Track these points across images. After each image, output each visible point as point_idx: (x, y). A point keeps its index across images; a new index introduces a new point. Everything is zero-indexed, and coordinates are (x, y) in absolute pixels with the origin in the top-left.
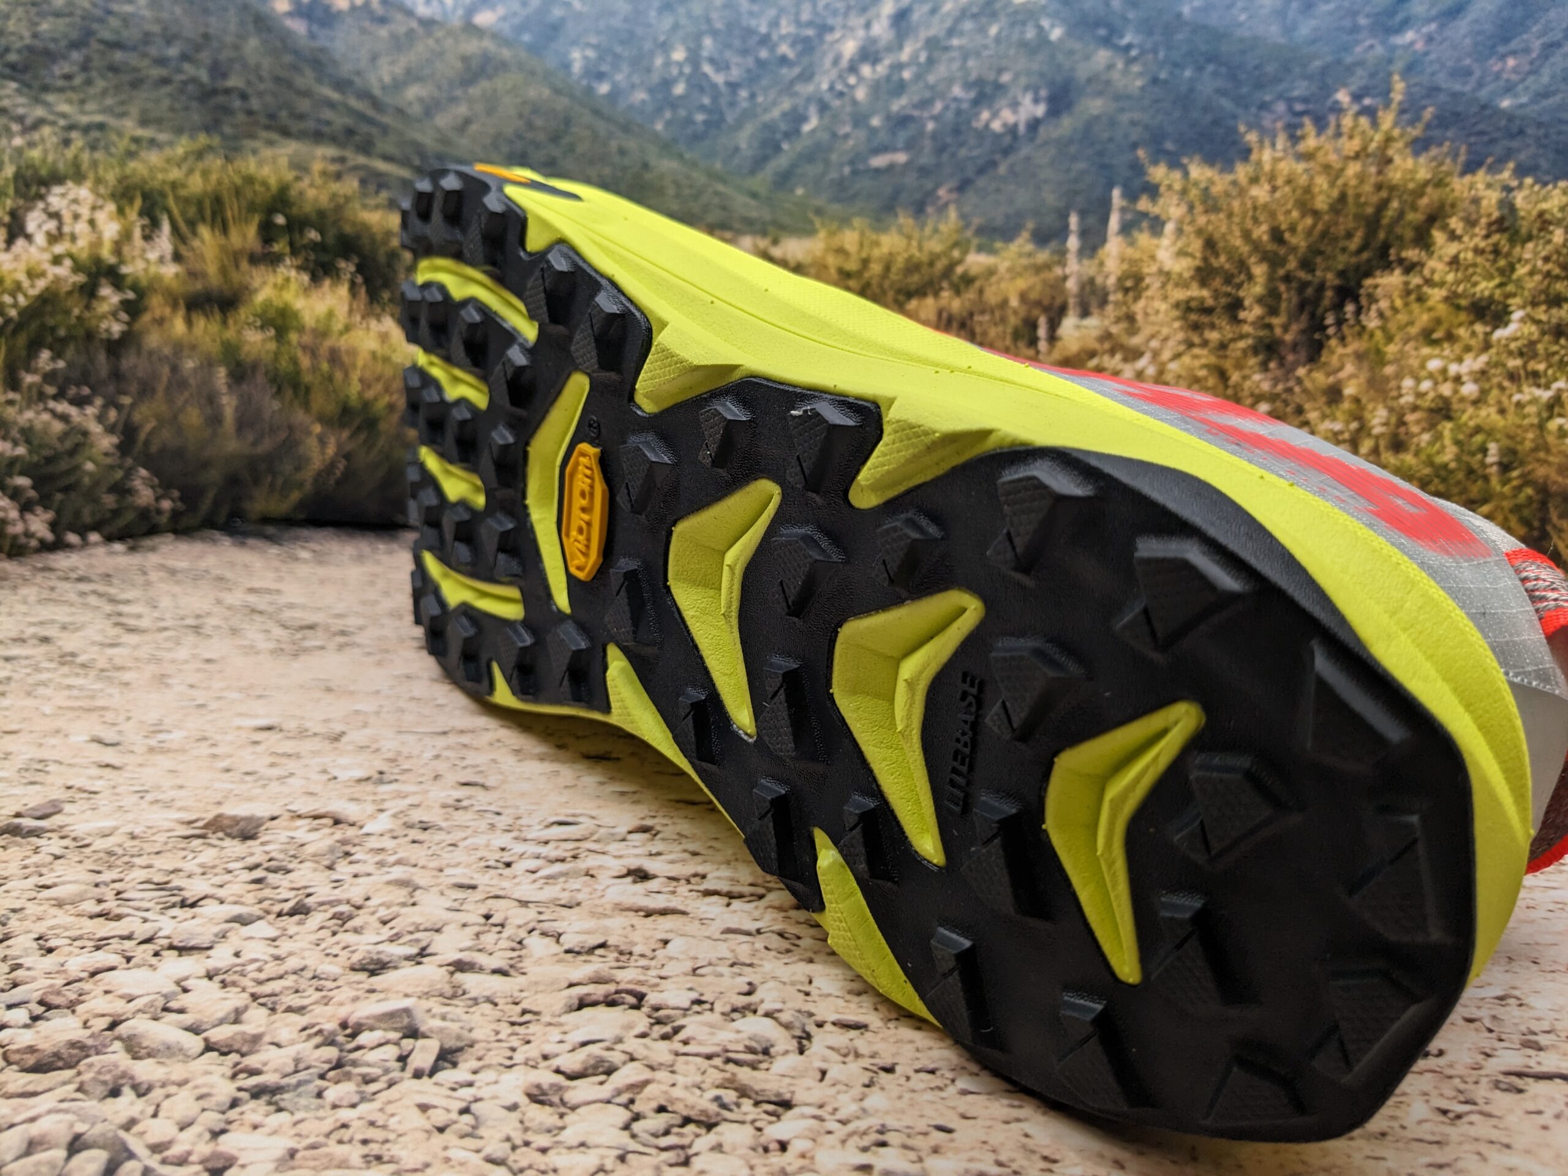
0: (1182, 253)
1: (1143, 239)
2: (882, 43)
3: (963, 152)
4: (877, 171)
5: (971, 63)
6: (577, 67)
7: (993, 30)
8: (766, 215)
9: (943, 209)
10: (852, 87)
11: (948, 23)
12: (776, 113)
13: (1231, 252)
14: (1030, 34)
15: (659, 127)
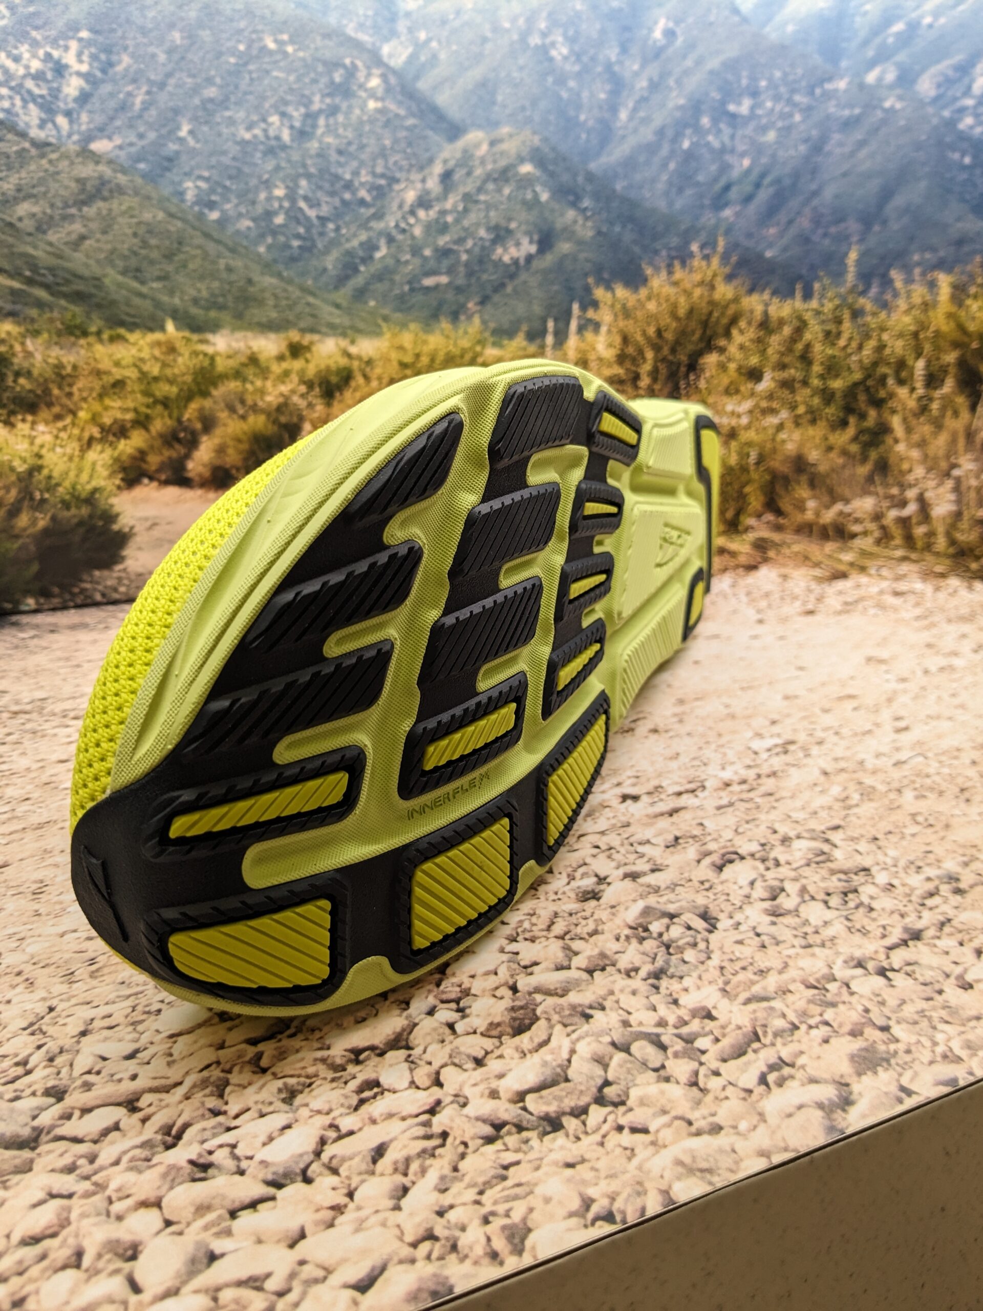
0: (610, 345)
1: (589, 335)
2: (433, 195)
3: (485, 277)
4: (428, 289)
5: (492, 214)
6: (190, 196)
7: (507, 191)
8: (346, 321)
9: (470, 318)
10: (411, 226)
11: (478, 184)
12: (355, 243)
13: (637, 344)
14: (529, 196)
15: (262, 249)
